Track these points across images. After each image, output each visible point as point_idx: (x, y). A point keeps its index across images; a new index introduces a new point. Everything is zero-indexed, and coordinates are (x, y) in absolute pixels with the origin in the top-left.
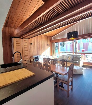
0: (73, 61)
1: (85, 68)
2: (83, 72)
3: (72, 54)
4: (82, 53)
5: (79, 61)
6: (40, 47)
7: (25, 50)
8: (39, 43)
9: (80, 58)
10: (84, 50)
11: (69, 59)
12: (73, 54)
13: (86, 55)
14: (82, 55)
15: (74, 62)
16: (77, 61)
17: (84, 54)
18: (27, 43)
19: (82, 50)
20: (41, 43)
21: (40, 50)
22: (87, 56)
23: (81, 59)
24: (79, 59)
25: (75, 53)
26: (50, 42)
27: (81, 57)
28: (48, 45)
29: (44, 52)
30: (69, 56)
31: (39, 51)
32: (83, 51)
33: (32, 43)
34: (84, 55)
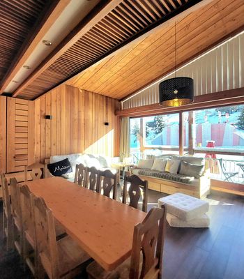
0: (178, 176)
1: (216, 203)
2: (208, 219)
3: (177, 153)
4: (208, 152)
5: (197, 177)
6: (79, 130)
7: (18, 135)
8: (76, 117)
9: (202, 166)
10: (214, 142)
11: (167, 170)
12: (181, 153)
13: (218, 156)
14: (206, 156)
15: (182, 180)
16: (192, 179)
17: (213, 154)
18: (25, 113)
19: (207, 142)
20: (82, 118)
21: (79, 138)
22: (223, 162)
23: (203, 169)
24: (196, 171)
25: (185, 150)
26: (116, 114)
27: (203, 163)
28: (107, 124)
29: (95, 145)
30: (167, 159)
31: (76, 141)
32: (210, 145)
33: (53, 115)
34: (214, 157)
